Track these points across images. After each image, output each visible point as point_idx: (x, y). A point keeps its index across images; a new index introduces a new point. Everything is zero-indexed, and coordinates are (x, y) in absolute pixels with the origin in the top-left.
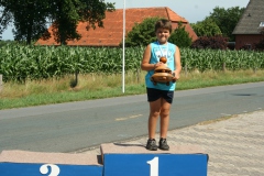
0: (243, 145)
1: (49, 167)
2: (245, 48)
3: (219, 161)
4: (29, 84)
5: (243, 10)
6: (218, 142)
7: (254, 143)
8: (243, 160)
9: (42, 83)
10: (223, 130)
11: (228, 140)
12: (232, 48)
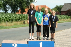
0: (63, 38)
1: (15, 44)
2: (63, 14)
3: (57, 42)
4: (14, 23)
5: (63, 6)
6: (57, 37)
7: (66, 37)
8: (63, 42)
9: (16, 23)
10: (58, 34)
11: (59, 36)
12: (60, 14)
